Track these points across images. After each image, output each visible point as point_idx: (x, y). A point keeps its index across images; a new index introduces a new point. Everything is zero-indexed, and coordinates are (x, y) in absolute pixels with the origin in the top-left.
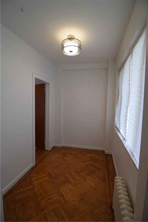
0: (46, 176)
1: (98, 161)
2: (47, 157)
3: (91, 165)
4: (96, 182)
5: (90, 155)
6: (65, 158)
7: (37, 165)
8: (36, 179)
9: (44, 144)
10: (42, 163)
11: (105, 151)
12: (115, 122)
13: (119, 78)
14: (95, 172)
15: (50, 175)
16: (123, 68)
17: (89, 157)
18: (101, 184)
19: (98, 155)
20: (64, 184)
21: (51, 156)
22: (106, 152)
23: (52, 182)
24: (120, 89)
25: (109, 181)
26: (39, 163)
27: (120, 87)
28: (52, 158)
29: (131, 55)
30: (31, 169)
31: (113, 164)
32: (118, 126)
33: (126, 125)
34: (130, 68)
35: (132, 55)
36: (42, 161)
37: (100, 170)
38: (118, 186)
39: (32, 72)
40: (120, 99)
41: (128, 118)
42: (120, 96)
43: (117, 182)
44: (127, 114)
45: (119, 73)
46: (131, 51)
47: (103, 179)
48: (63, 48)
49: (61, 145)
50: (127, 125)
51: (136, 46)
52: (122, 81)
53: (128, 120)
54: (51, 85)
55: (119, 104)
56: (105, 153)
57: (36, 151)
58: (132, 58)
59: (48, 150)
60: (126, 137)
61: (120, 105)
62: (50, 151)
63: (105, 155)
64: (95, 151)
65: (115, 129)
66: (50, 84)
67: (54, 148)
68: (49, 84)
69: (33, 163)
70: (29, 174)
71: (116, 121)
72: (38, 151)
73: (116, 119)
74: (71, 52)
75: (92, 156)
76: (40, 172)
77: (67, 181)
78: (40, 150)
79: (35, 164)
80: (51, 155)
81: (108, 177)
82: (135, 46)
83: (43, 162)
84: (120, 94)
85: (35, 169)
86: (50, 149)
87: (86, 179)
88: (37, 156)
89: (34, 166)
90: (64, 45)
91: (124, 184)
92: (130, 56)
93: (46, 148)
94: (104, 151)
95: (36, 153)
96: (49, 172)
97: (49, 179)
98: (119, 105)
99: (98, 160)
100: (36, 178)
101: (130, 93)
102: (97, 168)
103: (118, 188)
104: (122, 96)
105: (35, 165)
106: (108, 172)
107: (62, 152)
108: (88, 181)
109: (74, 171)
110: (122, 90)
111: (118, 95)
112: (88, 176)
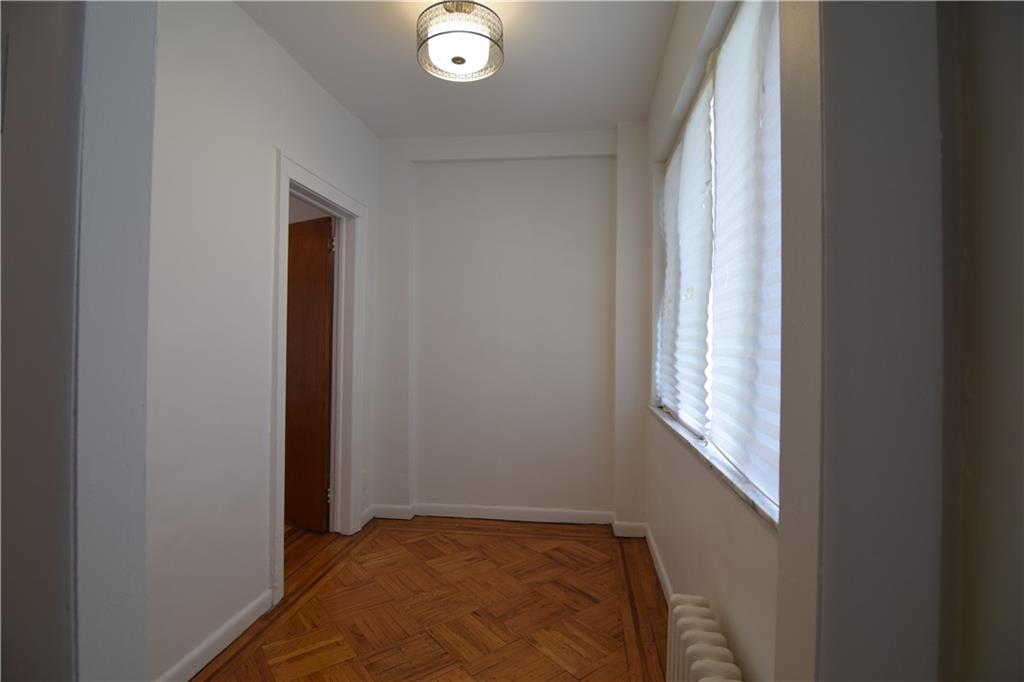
0: (338, 644)
1: (585, 566)
2: (341, 565)
3: (556, 583)
4: (584, 653)
5: (547, 546)
6: (428, 562)
7: (294, 598)
8: (290, 661)
9: (328, 505)
10: (316, 589)
11: (616, 523)
12: (656, 384)
13: (661, 194)
14: (577, 611)
15: (361, 639)
16: (678, 148)
17: (543, 553)
18: (605, 656)
19: (583, 542)
20: (429, 672)
21: (360, 559)
22: (622, 526)
23: (371, 664)
24: (669, 240)
25: (639, 643)
26: (300, 592)
27: (669, 230)
28: (364, 565)
29: (711, 81)
30: (265, 617)
31: (654, 572)
32: (667, 401)
33: (703, 387)
34: (710, 134)
35: (714, 81)
36: (317, 581)
37: (596, 601)
38: (688, 629)
39: (279, 152)
40: (669, 280)
41: (709, 340)
42: (669, 271)
43: (680, 615)
44: (706, 326)
45: (664, 171)
46: (710, 62)
47: (615, 637)
48: (423, 42)
49: (409, 507)
50: (708, 386)
51: (728, 39)
52: (678, 201)
53: (714, 350)
54: (361, 225)
55: (670, 302)
56: (617, 533)
57: (285, 539)
58: (717, 87)
59: (343, 533)
60: (708, 426)
61: (671, 306)
62: (354, 539)
63: (617, 541)
64: (572, 528)
65: (658, 412)
66: (358, 220)
67: (374, 523)
68: (351, 217)
69: (274, 588)
70: (249, 643)
71: (658, 381)
72: (294, 541)
73: (657, 373)
74: (458, 61)
75: (556, 549)
76: (308, 626)
77: (446, 657)
78: (306, 537)
79: (280, 595)
80: (361, 554)
81: (637, 627)
82: (724, 41)
83: (321, 584)
84: (670, 260)
85: (285, 618)
86: (354, 526)
87: (535, 642)
88: (288, 560)
89: (275, 603)
90: (426, 29)
91: (713, 619)
92: (709, 86)
93: (338, 524)
94: (609, 527)
95: (285, 547)
96: (355, 626)
97: (354, 655)
98: (668, 306)
99: (585, 563)
100: (288, 656)
101: (712, 236)
102: (584, 594)
103: (687, 634)
104: (678, 260)
105: (284, 600)
106: (634, 609)
107: (415, 540)
108: (545, 650)
109: (475, 613)
110: (677, 237)
111: (663, 265)
112: (543, 631)
